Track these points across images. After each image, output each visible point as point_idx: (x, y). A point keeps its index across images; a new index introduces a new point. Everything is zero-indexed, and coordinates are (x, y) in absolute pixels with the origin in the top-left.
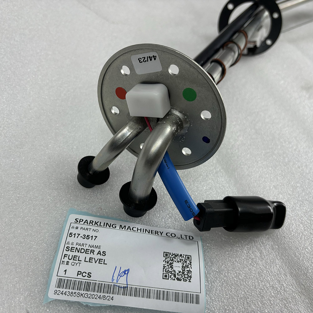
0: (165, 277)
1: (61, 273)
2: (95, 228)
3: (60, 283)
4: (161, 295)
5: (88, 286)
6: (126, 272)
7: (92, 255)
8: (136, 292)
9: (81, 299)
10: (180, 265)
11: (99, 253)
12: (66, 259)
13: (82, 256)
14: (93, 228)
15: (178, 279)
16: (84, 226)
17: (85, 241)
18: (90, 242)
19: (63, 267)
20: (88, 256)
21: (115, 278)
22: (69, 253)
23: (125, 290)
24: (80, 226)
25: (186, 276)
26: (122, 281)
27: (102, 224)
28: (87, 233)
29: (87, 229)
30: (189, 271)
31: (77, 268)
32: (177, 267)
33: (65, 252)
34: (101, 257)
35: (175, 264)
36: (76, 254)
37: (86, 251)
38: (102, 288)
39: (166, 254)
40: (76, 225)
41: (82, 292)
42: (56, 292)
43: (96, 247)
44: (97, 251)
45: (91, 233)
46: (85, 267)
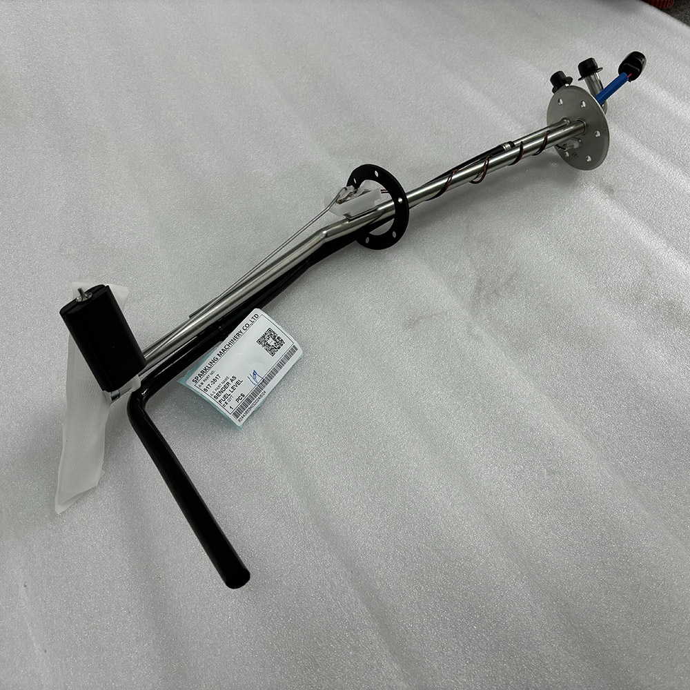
0: (273, 354)
1: (231, 411)
2: (210, 372)
3: (236, 415)
4: (281, 365)
5: (249, 401)
6: (255, 373)
7: (231, 386)
8: (271, 376)
9: (253, 410)
10: (271, 339)
11: (232, 380)
12: (223, 403)
13: (227, 391)
14: (208, 373)
15: (279, 348)
16: (204, 378)
17: (217, 384)
18: (219, 381)
19: (227, 407)
20: (230, 388)
21: (254, 382)
22: (219, 398)
23: (265, 382)
24: (202, 381)
25: (279, 342)
26: (259, 379)
27: (209, 366)
28: (211, 379)
29: (207, 377)
30: (278, 338)
31: (233, 400)
32: (271, 342)
33: (218, 400)
34: (236, 381)
35: (269, 342)
36: (223, 394)
37: (225, 387)
38: (255, 394)
39: (259, 342)
40: (199, 383)
41: (249, 406)
42: (239, 420)
43: (226, 379)
44: (229, 381)
45: (213, 377)
46: (236, 395)
